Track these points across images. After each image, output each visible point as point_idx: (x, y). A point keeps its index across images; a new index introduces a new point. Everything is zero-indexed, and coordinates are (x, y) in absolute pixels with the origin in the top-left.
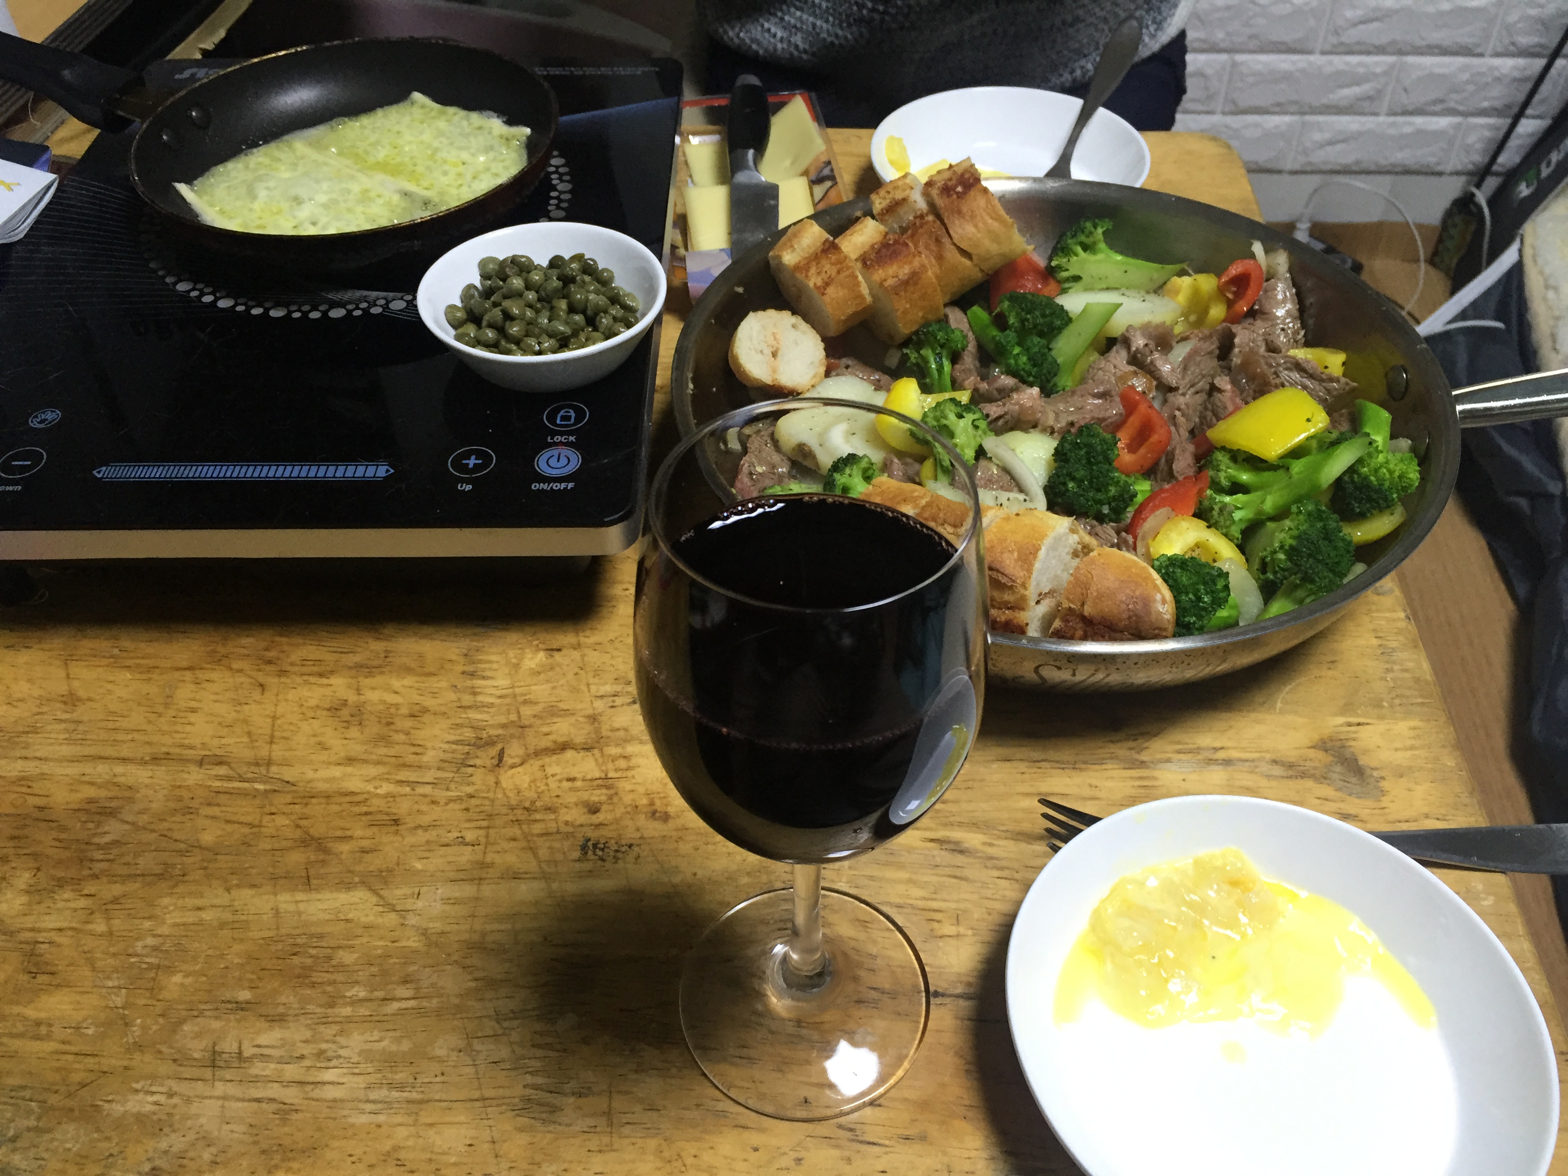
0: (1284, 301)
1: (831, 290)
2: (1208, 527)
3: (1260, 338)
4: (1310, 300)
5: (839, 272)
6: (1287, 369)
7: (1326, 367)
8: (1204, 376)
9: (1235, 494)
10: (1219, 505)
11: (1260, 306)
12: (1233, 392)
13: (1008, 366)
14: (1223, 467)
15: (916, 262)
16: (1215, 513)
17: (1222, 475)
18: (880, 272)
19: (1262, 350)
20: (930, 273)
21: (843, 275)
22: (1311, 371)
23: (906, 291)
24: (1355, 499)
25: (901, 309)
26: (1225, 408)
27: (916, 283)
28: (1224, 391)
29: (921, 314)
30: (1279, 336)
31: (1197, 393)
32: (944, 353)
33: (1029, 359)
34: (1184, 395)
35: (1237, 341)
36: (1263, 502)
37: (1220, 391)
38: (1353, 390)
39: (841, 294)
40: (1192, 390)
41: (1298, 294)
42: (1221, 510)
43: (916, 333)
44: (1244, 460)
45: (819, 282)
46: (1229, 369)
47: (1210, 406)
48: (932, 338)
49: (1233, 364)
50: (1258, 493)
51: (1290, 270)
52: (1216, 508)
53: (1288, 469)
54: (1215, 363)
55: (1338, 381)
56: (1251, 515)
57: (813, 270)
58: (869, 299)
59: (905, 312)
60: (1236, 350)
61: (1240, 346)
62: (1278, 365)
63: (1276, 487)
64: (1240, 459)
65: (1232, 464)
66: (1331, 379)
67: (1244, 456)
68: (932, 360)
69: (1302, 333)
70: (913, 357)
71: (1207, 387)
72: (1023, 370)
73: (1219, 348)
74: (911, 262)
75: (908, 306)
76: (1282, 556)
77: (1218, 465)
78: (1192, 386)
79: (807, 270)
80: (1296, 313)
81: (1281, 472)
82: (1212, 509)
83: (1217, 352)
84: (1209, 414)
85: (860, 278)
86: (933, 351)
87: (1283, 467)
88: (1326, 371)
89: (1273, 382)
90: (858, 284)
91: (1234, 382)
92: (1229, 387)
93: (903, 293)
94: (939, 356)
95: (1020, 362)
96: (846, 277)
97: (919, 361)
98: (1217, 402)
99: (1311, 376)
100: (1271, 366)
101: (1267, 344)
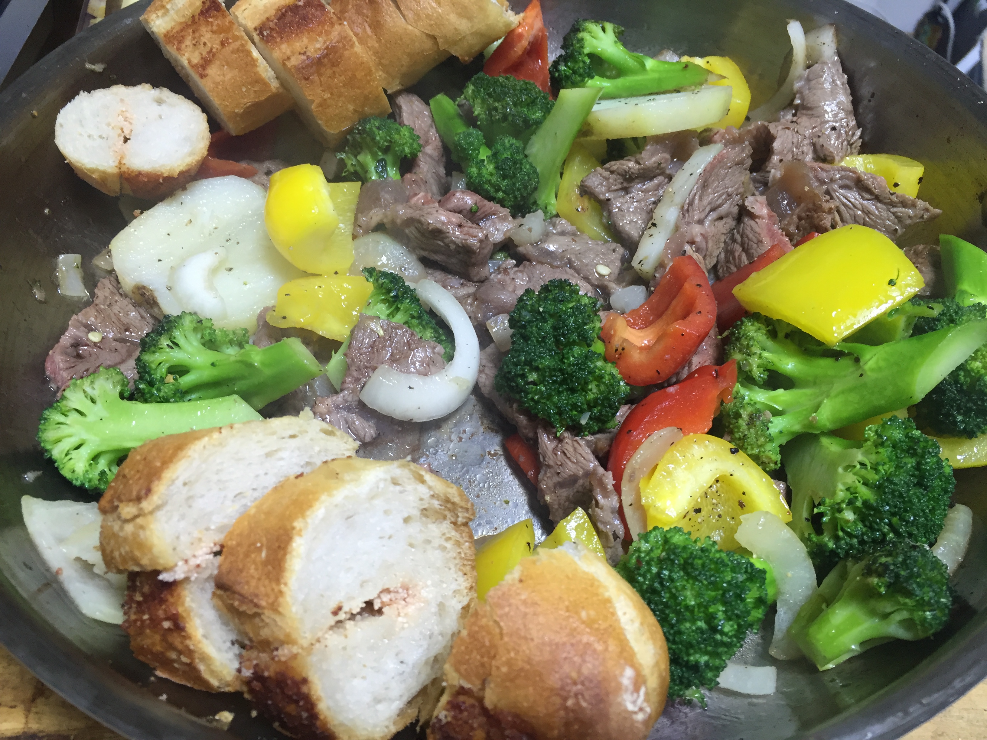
0: (833, 93)
1: (213, 71)
2: (734, 451)
3: (806, 142)
4: (865, 91)
5: (222, 44)
6: (841, 187)
7: (896, 185)
8: (729, 195)
9: (774, 389)
10: (750, 409)
11: (802, 99)
12: (770, 217)
13: (469, 177)
14: (756, 349)
15: (336, 32)
16: (742, 423)
17: (755, 362)
18: (284, 47)
19: (809, 157)
20: (358, 48)
21: (228, 49)
22: (877, 192)
23: (320, 75)
24: (959, 409)
25: (317, 101)
26: (760, 242)
27: (334, 64)
28: (759, 217)
29: (351, 107)
30: (829, 137)
31: (721, 218)
32: (389, 159)
33: (497, 168)
34: (701, 222)
35: (776, 145)
36: (817, 408)
37: (752, 216)
38: (934, 218)
39: (229, 76)
40: (713, 215)
41: (851, 82)
42: (752, 419)
43: (350, 131)
44: (787, 336)
45: (196, 59)
46: (766, 184)
47: (738, 237)
48: (368, 139)
49: (770, 178)
50: (808, 391)
51: (839, 53)
52: (745, 414)
53: (857, 360)
54: (746, 176)
55: (913, 205)
56: (797, 428)
57: (188, 42)
58: (274, 84)
59: (323, 104)
60: (775, 158)
61: (780, 153)
62: (832, 180)
63: (838, 387)
64: (781, 335)
65: (769, 343)
66: (904, 203)
67: (788, 330)
68: (372, 168)
69: (859, 133)
70: (350, 162)
71: (735, 210)
72: (489, 182)
73: (752, 156)
74: (328, 33)
75: (327, 96)
76: (849, 515)
77: (748, 347)
78: (713, 210)
79: (180, 42)
80: (850, 107)
81: (844, 362)
82: (738, 416)
83: (749, 162)
84: (738, 248)
85: (255, 53)
86: (374, 156)
87: (849, 354)
88: (898, 190)
89: (826, 206)
90: (253, 63)
91: (772, 204)
92: (765, 211)
93: (315, 78)
94: (382, 164)
95: (484, 172)
96: (233, 52)
97: (358, 169)
98: (748, 232)
99: (877, 198)
100: (823, 182)
101: (815, 151)
